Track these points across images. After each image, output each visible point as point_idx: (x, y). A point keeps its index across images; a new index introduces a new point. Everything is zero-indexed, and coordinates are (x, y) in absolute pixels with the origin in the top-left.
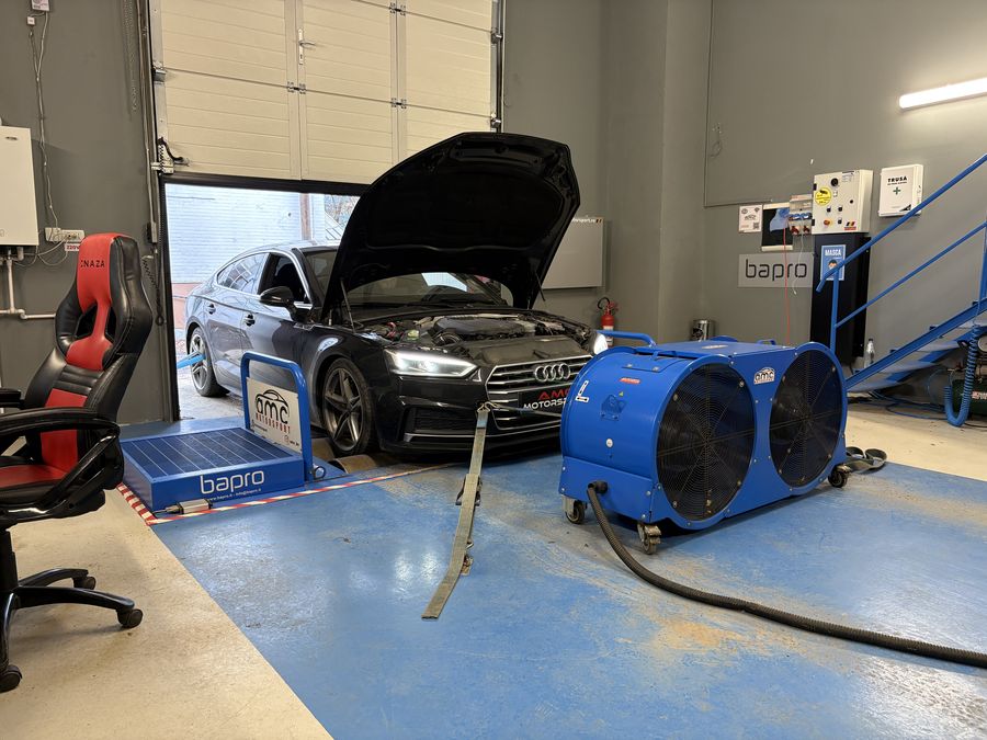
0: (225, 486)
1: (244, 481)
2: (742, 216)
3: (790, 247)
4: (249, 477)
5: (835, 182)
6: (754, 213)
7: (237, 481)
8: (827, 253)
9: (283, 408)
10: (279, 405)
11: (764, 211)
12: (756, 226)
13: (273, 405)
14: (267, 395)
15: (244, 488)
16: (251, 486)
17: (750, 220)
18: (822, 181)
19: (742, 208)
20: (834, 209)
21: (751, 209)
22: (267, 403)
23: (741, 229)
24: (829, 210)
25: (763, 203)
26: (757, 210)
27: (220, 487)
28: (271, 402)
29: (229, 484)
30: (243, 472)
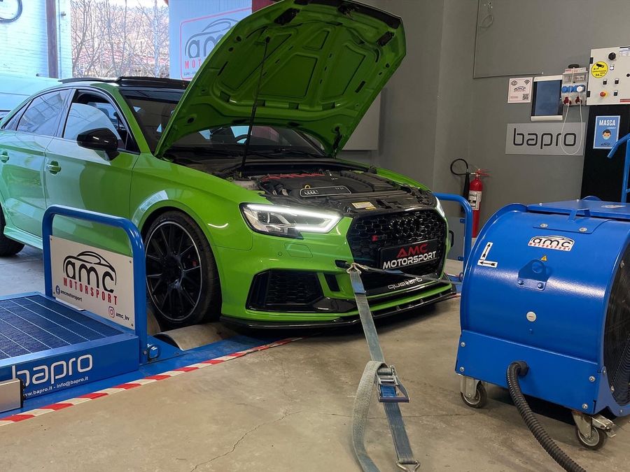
0: (43, 377)
1: (68, 369)
2: (511, 88)
3: (560, 117)
4: (75, 364)
5: (612, 57)
6: (525, 85)
7: (59, 370)
8: (601, 123)
9: (107, 274)
10: (101, 270)
11: (535, 84)
12: (525, 97)
13: (92, 269)
14: (80, 257)
15: (67, 378)
16: (76, 374)
17: (519, 91)
18: (599, 55)
19: (511, 80)
20: (611, 82)
21: (521, 81)
22: (83, 266)
23: (510, 101)
24: (605, 83)
25: (534, 75)
26: (527, 82)
27: (37, 379)
28: (89, 266)
29: (49, 374)
30: (66, 357)
